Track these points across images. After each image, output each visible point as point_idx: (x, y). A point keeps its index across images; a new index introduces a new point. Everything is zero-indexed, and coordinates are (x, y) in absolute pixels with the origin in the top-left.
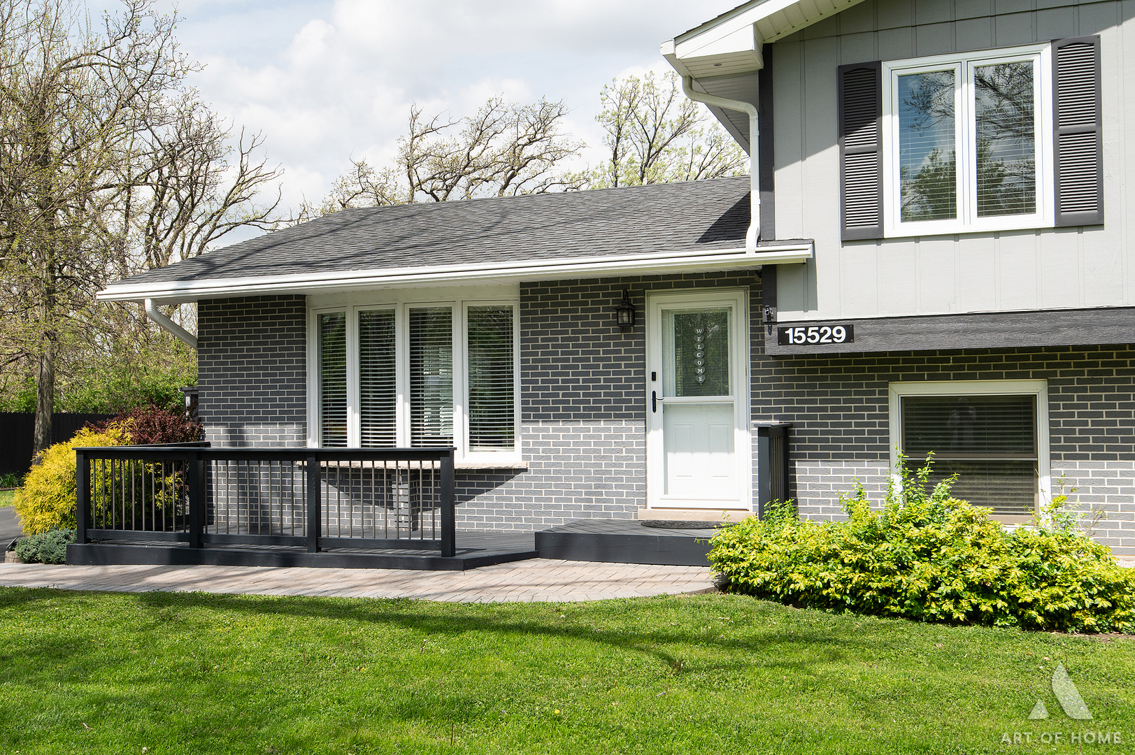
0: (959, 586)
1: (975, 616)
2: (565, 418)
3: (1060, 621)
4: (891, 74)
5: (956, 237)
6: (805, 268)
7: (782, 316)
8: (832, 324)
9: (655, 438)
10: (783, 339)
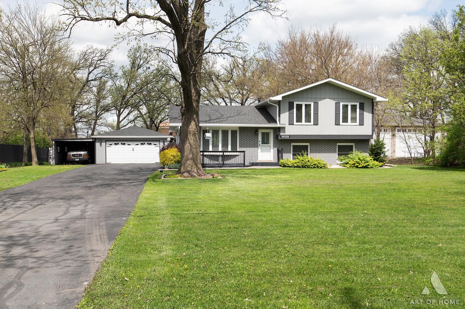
0: (312, 164)
1: (314, 167)
2: (246, 147)
3: (321, 168)
4: (295, 103)
5: (302, 125)
6: (284, 128)
7: (281, 134)
8: (287, 135)
9: (259, 150)
10: (281, 137)
